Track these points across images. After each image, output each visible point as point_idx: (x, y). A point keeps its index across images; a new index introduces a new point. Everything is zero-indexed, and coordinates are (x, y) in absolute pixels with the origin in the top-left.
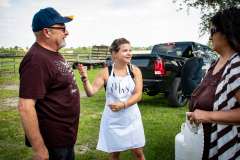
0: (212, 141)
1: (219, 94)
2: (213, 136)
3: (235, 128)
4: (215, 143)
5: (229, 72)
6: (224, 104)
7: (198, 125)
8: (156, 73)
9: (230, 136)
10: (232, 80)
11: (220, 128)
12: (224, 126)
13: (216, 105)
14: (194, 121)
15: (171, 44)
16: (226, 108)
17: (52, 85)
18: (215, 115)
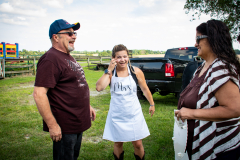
0: (195, 135)
1: (201, 95)
2: (196, 131)
3: (214, 124)
4: (198, 137)
5: (210, 75)
6: (206, 103)
7: (183, 121)
8: (167, 75)
9: (210, 130)
10: (212, 82)
11: (202, 124)
12: (206, 122)
13: (199, 104)
14: (180, 117)
15: (183, 49)
16: (207, 107)
17: (61, 78)
18: (198, 112)
